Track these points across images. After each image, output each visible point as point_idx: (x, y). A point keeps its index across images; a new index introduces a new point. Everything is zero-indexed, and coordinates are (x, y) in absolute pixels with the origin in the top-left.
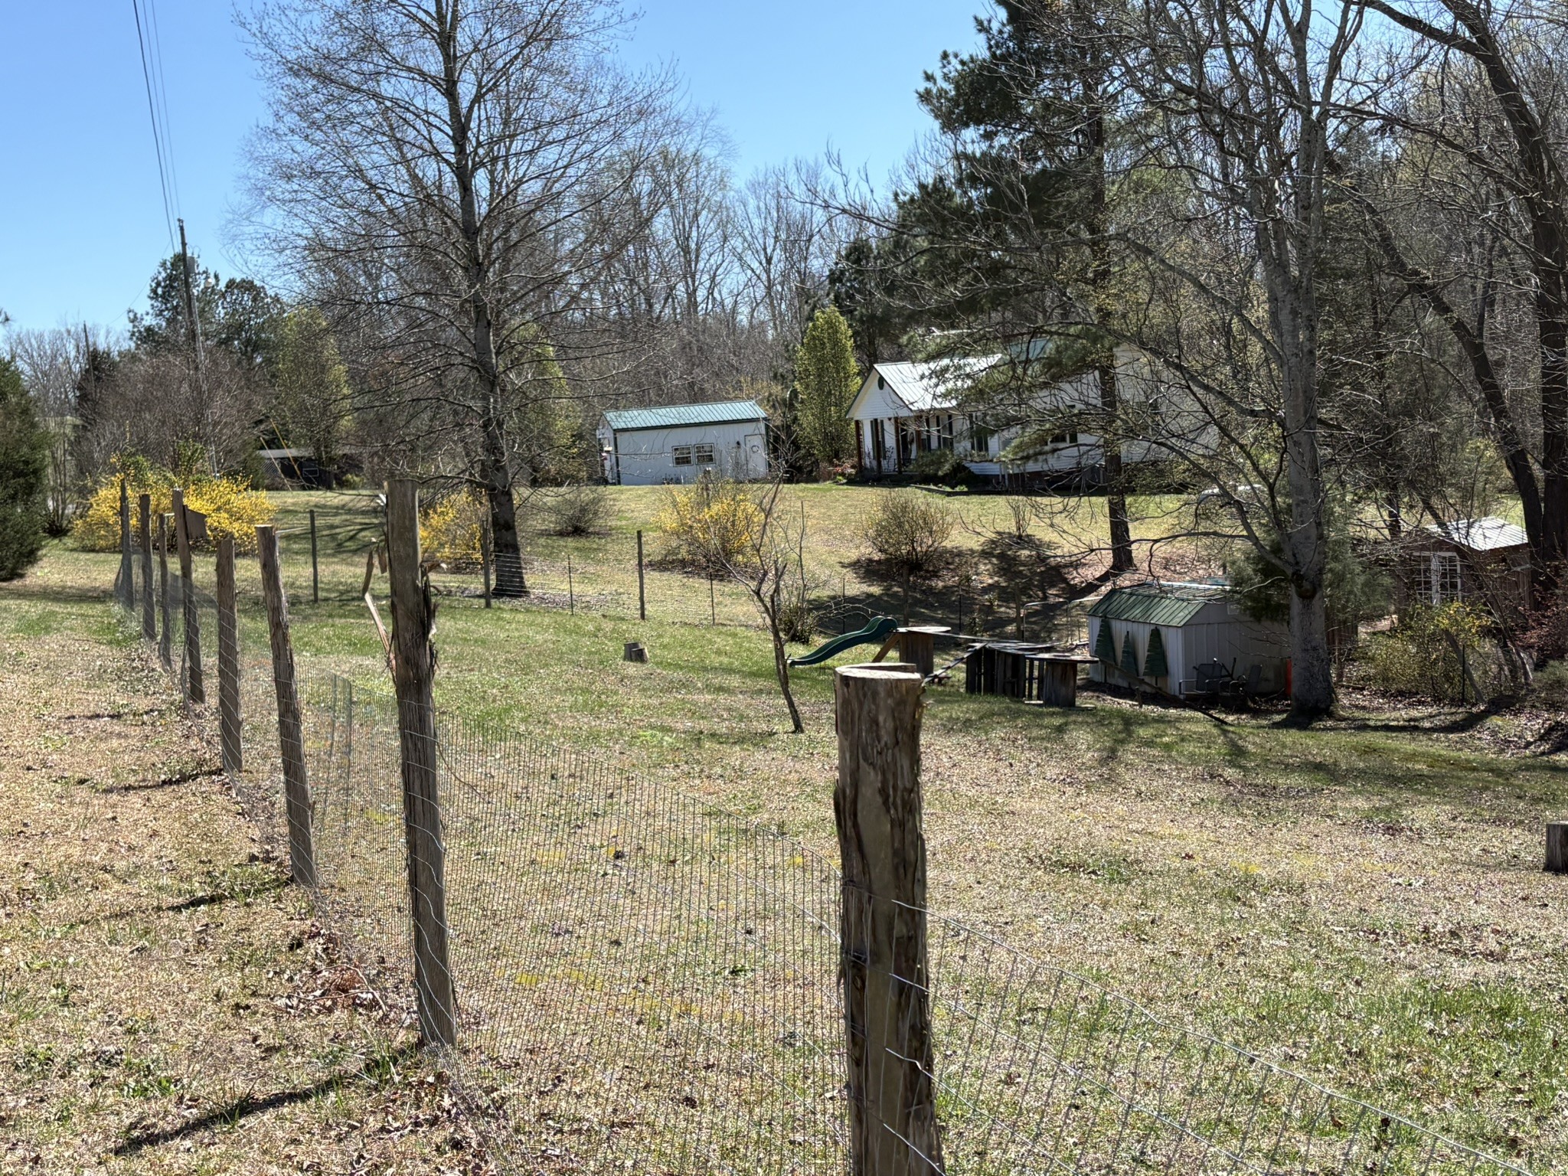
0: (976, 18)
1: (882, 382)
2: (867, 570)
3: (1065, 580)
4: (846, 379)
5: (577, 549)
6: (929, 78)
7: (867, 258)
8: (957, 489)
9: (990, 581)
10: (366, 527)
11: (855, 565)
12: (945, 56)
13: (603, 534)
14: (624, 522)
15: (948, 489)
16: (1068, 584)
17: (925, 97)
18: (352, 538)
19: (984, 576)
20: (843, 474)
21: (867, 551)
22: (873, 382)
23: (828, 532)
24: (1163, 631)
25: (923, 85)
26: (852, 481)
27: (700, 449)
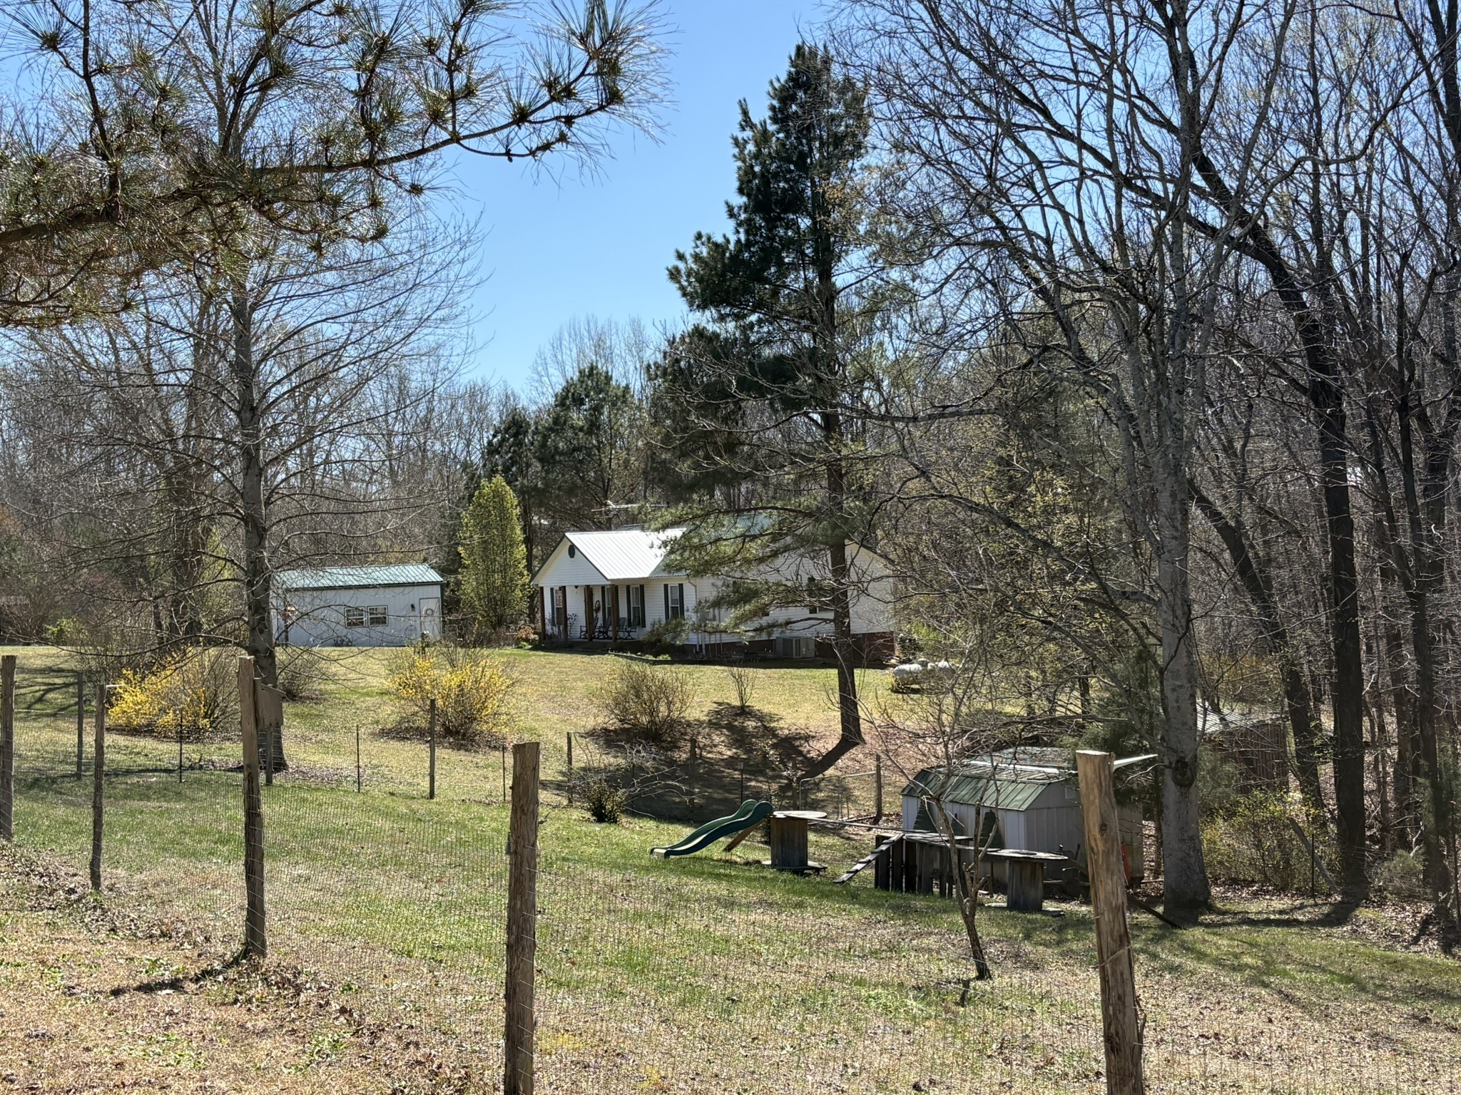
0: (727, 203)
1: (572, 550)
2: (608, 739)
3: (800, 753)
4: (511, 546)
5: (296, 715)
6: (681, 257)
7: (526, 433)
8: (661, 658)
9: (729, 753)
10: (52, 688)
11: (592, 734)
12: (699, 236)
13: (318, 699)
14: (333, 687)
15: (651, 658)
16: (805, 757)
17: (674, 275)
18: (40, 700)
19: (721, 748)
20: (527, 640)
21: (606, 720)
22: (563, 550)
23: (552, 699)
24: (1000, 815)
25: (674, 262)
26: (536, 647)
27: (372, 611)
